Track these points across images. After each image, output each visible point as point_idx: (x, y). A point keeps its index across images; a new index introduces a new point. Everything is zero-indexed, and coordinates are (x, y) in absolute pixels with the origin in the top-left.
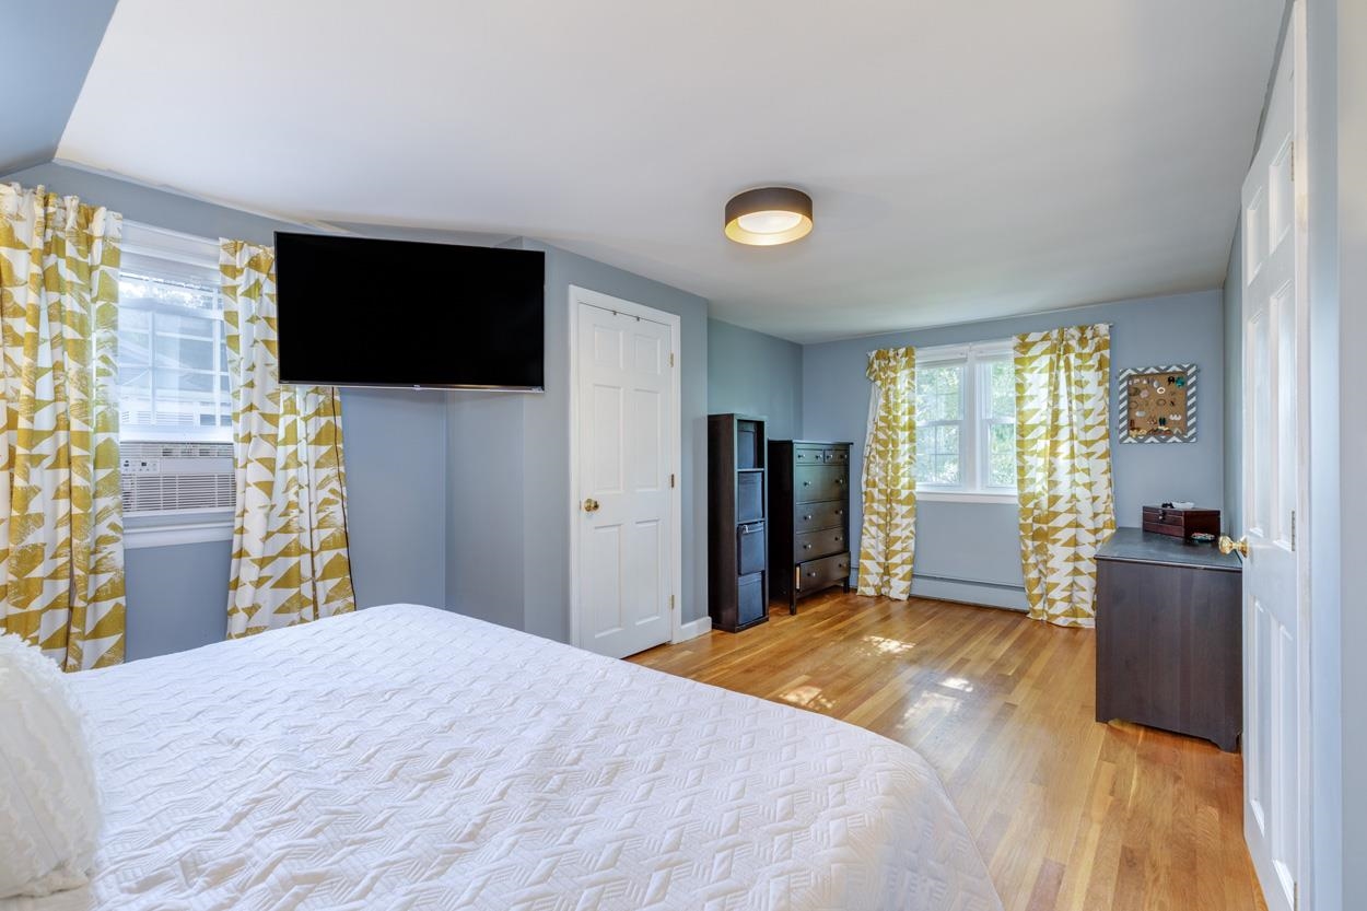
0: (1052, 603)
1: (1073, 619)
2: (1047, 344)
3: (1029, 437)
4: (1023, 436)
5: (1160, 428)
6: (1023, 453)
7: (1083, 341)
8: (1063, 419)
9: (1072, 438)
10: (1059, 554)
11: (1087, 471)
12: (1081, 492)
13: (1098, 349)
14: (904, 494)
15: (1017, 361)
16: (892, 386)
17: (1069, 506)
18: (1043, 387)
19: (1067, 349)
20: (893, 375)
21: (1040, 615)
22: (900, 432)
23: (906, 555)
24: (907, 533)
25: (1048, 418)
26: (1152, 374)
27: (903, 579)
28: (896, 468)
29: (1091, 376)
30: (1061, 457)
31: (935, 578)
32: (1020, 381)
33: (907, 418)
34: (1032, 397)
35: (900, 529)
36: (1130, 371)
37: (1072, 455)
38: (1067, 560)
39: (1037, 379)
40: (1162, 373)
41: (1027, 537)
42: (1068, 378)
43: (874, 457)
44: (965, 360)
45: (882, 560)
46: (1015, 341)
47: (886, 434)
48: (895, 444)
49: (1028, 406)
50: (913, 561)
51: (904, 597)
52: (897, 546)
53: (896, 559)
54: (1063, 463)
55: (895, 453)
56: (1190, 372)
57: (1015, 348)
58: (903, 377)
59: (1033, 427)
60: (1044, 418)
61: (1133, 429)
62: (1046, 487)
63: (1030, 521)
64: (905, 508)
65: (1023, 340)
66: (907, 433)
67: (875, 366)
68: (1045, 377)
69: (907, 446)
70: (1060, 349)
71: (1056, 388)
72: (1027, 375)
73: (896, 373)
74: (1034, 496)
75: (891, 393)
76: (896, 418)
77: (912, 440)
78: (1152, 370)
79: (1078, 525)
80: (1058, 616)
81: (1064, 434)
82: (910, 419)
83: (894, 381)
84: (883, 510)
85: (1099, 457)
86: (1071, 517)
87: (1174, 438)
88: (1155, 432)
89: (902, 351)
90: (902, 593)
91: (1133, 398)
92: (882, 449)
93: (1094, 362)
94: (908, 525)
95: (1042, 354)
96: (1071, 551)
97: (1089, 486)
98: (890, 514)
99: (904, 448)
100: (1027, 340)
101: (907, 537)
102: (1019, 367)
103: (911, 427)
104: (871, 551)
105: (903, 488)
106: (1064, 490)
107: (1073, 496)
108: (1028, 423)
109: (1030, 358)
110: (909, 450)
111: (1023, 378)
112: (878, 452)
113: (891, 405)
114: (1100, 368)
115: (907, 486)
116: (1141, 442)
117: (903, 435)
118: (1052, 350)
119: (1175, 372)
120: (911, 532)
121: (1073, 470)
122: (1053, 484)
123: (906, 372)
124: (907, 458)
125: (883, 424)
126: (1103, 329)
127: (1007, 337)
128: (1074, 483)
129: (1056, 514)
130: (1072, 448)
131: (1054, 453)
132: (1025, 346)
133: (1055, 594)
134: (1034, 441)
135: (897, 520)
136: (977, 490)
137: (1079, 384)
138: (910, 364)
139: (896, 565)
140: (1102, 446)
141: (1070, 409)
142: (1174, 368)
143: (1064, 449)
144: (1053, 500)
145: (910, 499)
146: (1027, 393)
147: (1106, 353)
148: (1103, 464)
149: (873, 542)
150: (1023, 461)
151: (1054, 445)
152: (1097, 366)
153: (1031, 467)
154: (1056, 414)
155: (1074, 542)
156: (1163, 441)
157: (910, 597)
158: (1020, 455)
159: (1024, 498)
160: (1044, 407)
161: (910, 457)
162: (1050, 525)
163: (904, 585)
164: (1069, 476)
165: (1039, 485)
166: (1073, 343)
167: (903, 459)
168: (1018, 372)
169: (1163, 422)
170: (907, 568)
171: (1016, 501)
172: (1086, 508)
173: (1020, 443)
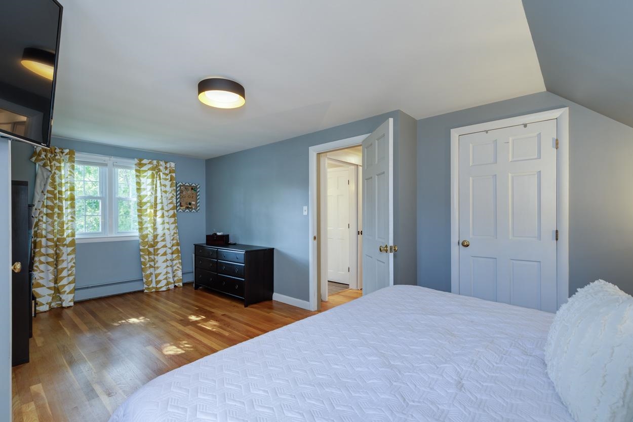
0: (158, 282)
1: (167, 287)
2: (150, 166)
3: (143, 208)
4: (141, 207)
5: (189, 207)
6: (141, 215)
7: (166, 168)
8: (159, 201)
9: (162, 209)
10: (160, 259)
11: (168, 223)
12: (167, 232)
13: (170, 173)
14: (69, 240)
15: (136, 171)
16: (57, 172)
17: (163, 238)
18: (148, 185)
19: (159, 170)
20: (58, 164)
21: (152, 290)
22: (64, 202)
23: (71, 278)
24: (72, 264)
25: (153, 201)
26: (187, 186)
27: (70, 293)
28: (62, 224)
29: (168, 183)
30: (158, 217)
31: (88, 288)
32: (139, 181)
33: (69, 193)
34: (145, 189)
35: (65, 262)
36: (180, 184)
37: (163, 216)
38: (163, 262)
39: (146, 181)
40: (190, 186)
41: (145, 255)
42: (160, 182)
43: (42, 217)
44: (106, 165)
45: (52, 285)
46: (136, 161)
47: (53, 202)
48: (60, 208)
49: (143, 193)
50: (74, 281)
51: (72, 304)
52: (64, 273)
53: (64, 282)
54: (159, 220)
55: (60, 215)
56: (198, 187)
57: (136, 164)
58: (66, 166)
59: (146, 203)
60: (148, 199)
61: (181, 206)
62: (152, 231)
63: (147, 247)
64: (70, 249)
65: (140, 161)
66: (69, 202)
67: (43, 156)
68: (150, 181)
69: (69, 210)
70: (156, 169)
71: (156, 187)
72: (141, 179)
73: (60, 163)
74: (147, 236)
75: (57, 176)
76: (60, 192)
77: (73, 206)
78: (187, 184)
79: (166, 247)
80: (162, 287)
81: (159, 207)
82: (71, 194)
83: (59, 168)
84: (51, 251)
85: (170, 217)
86: (163, 243)
87: (194, 210)
88: (187, 208)
89: (67, 151)
90: (70, 302)
91: (181, 194)
92: (50, 211)
93: (169, 177)
94: (72, 259)
95: (148, 169)
96: (164, 258)
97: (169, 229)
98: (57, 256)
99: (67, 211)
100: (142, 162)
101: (72, 267)
102: (138, 174)
103: (72, 199)
104: (41, 281)
105: (68, 236)
106: (160, 231)
107: (164, 234)
108: (143, 201)
109: (143, 170)
110: (71, 213)
111: (140, 180)
112: (47, 215)
113: (57, 183)
114: (171, 181)
115: (70, 234)
116: (184, 211)
117: (65, 204)
118: (153, 169)
119: (193, 186)
120: (74, 263)
121: (163, 223)
122: (155, 229)
123: (69, 164)
124: (69, 218)
125: (50, 195)
126: (173, 165)
127: (133, 158)
128: (164, 229)
129: (158, 242)
130: (163, 214)
131: (155, 215)
132: (140, 165)
133: (161, 278)
134: (146, 210)
135: (64, 257)
137: (165, 186)
138: (72, 160)
139: (64, 286)
140: (171, 212)
141: (162, 196)
142: (193, 185)
143: (159, 214)
144: (155, 237)
145: (73, 243)
146: (142, 187)
147: (174, 175)
148: (172, 220)
149: (42, 275)
150: (142, 219)
151: (155, 212)
152: (170, 179)
153: (146, 222)
154: (156, 198)
155: (165, 254)
156: (190, 211)
157: (75, 303)
158: (140, 216)
159: (143, 237)
160: (149, 193)
161: (72, 217)
162: (156, 247)
163: (71, 296)
164: (161, 225)
165: (149, 231)
166: (161, 168)
167: (66, 218)
168: (137, 176)
169: (190, 204)
170: (72, 286)
171: (138, 238)
172: (168, 238)
173: (139, 211)
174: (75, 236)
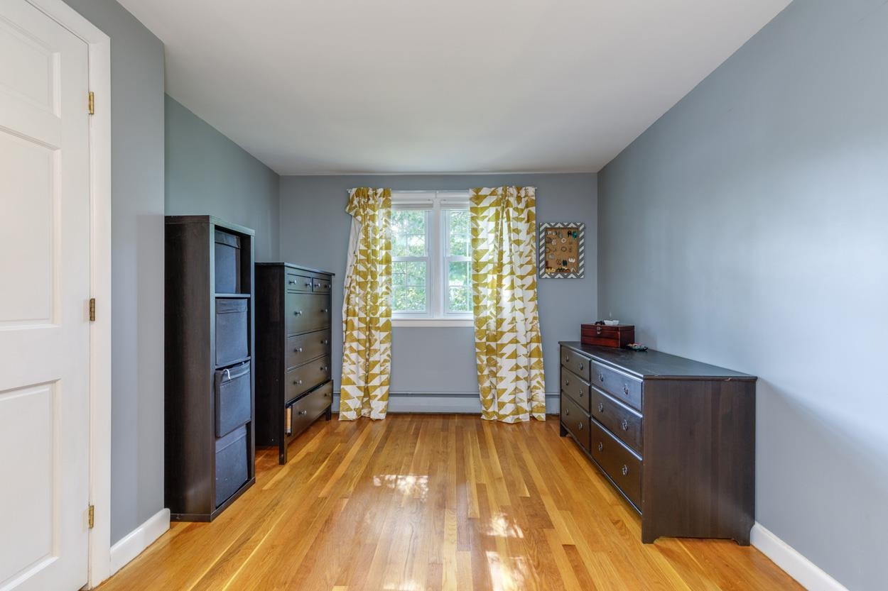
0: (501, 405)
1: (516, 417)
2: (494, 198)
3: (482, 272)
4: (477, 271)
5: (563, 267)
6: (478, 285)
7: (519, 199)
8: (506, 259)
9: (512, 273)
10: (505, 364)
11: (522, 299)
12: (520, 316)
13: (527, 207)
14: (382, 321)
15: (472, 209)
16: (371, 223)
17: (511, 326)
18: (490, 232)
19: (508, 204)
20: (371, 213)
21: (492, 417)
22: (378, 266)
23: (384, 377)
24: (385, 357)
25: (496, 260)
26: (559, 228)
27: (382, 399)
28: (375, 297)
29: (523, 226)
30: (504, 288)
32: (475, 227)
33: (384, 252)
34: (484, 240)
35: (378, 354)
36: (546, 225)
37: (512, 287)
38: (511, 370)
39: (487, 226)
40: (565, 228)
41: (481, 353)
42: (509, 226)
43: (355, 288)
44: (431, 206)
45: (362, 384)
46: (471, 193)
47: (366, 266)
48: (374, 275)
49: (481, 247)
50: (389, 382)
51: (383, 416)
52: (376, 370)
53: (375, 382)
54: (506, 294)
55: (374, 285)
56: (581, 228)
57: (471, 199)
58: (380, 213)
59: (485, 264)
60: (491, 257)
61: (548, 268)
62: (494, 313)
63: (484, 340)
64: (384, 334)
65: (477, 193)
66: (384, 266)
67: (355, 202)
68: (492, 225)
69: (384, 278)
70: (503, 203)
71: (501, 234)
72: (480, 222)
73: (374, 211)
74: (486, 319)
75: (369, 228)
76: (374, 252)
77: (388, 272)
78: (559, 225)
79: (517, 342)
80: (506, 416)
81: (506, 270)
82: (386, 253)
83: (373, 218)
84: (362, 336)
85: (528, 289)
86: (511, 336)
87: (572, 275)
88: (561, 271)
89: (380, 191)
90: (381, 412)
91: (548, 245)
92: (362, 280)
93: (524, 215)
94: (386, 349)
95: (491, 205)
96: (513, 362)
97: (523, 310)
98: (369, 340)
99: (381, 279)
100: (480, 193)
101: (385, 361)
102: (474, 215)
103: (388, 260)
104: (352, 377)
105: (381, 316)
106: (507, 314)
107: (514, 319)
108: (480, 261)
109: (481, 208)
110: (386, 282)
111: (478, 225)
112: (359, 284)
113: (370, 240)
114: (528, 221)
115: (384, 314)
116: (553, 277)
117: (381, 268)
118: (497, 203)
119: (572, 228)
120: (388, 355)
121: (513, 299)
122: (499, 309)
123: (383, 211)
124: (384, 289)
125: (363, 257)
126: (531, 191)
127: (465, 189)
128: (513, 309)
129: (502, 333)
130: (512, 281)
131: (500, 285)
132: (478, 198)
133: (505, 398)
134: (485, 276)
135: (376, 346)
136: (440, 316)
137: (517, 231)
138: (387, 204)
139: (375, 388)
140: (529, 280)
141: (511, 250)
142: (572, 225)
143: (506, 282)
144: (500, 322)
145: (387, 326)
146: (480, 237)
147: (533, 209)
148: (531, 293)
149: (353, 367)
150: (478, 291)
151: (500, 278)
152: (526, 219)
153: (484, 296)
154: (501, 254)
155: (514, 355)
156: (566, 277)
157: (389, 414)
158: (475, 287)
159: (480, 322)
160: (492, 247)
161: (387, 288)
162: (499, 342)
163: (382, 405)
164: (510, 303)
165: (489, 312)
166: (512, 200)
167: (381, 290)
168: (473, 219)
169: (565, 263)
170: (385, 389)
171: (472, 324)
172: (521, 327)
173: (475, 277)
174: (390, 316)
